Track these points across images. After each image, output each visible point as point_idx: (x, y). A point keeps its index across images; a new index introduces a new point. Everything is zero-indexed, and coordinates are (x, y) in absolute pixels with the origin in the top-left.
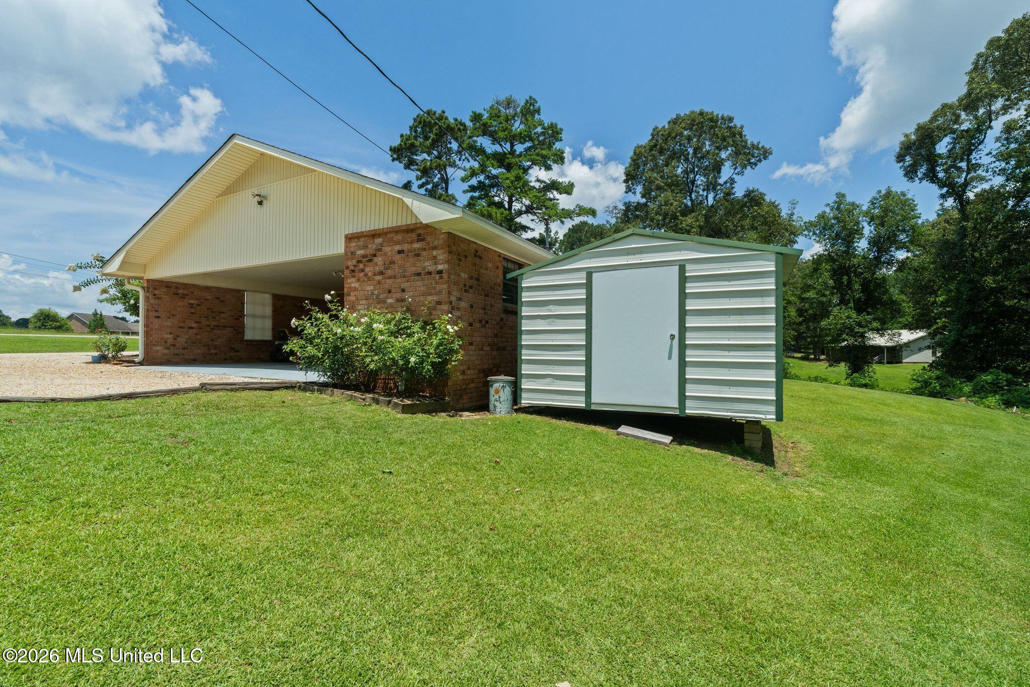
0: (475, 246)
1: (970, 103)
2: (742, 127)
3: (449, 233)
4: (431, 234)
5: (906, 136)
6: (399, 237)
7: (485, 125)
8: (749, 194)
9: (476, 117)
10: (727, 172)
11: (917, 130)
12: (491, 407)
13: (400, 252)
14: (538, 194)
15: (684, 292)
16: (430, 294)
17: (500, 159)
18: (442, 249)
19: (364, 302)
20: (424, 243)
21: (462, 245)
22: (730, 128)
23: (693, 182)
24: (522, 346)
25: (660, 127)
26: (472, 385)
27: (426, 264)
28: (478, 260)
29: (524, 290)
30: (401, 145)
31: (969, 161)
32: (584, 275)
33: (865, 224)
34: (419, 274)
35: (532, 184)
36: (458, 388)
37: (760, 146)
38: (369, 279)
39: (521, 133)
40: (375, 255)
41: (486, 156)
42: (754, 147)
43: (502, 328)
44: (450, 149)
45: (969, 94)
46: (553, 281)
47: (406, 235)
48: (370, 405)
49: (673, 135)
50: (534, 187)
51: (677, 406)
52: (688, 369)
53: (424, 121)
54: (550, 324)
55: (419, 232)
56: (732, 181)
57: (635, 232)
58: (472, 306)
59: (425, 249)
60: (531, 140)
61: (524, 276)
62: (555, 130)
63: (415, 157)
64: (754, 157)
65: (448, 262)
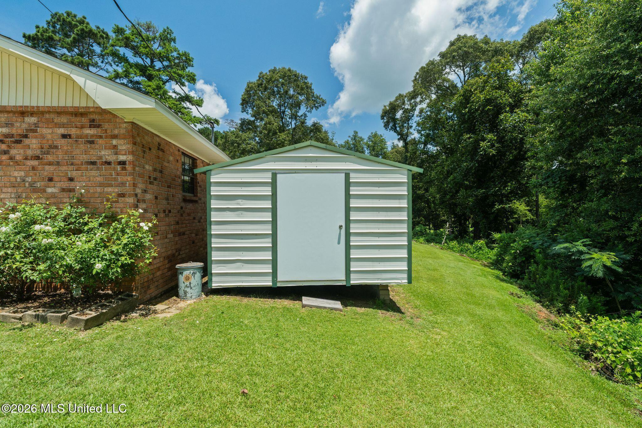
0: (158, 139)
1: (413, 95)
2: (311, 84)
3: (133, 123)
4: (109, 121)
5: (385, 106)
6: (64, 119)
7: (127, 39)
8: (314, 125)
9: (119, 31)
10: (303, 110)
11: (390, 104)
12: (181, 292)
13: (64, 136)
14: (175, 102)
15: (349, 194)
16: (110, 185)
17: (143, 70)
18: (124, 139)
19: (10, 190)
20: (99, 130)
21: (146, 137)
22: (305, 83)
23: (284, 112)
24: (211, 235)
25: (264, 73)
26: (158, 273)
27: (103, 153)
28: (161, 153)
29: (212, 185)
30: (36, 35)
31: (408, 124)
32: (269, 175)
33: (366, 149)
34: (93, 163)
35: (170, 94)
36: (146, 280)
37: (321, 97)
38: (17, 163)
39: (160, 54)
40: (26, 136)
41: (129, 64)
42: (318, 97)
43: (182, 215)
44: (93, 52)
45: (414, 91)
46: (241, 178)
47: (73, 119)
48: (31, 326)
49: (273, 79)
50: (171, 97)
51: (344, 279)
52: (352, 251)
53: (64, 20)
54: (238, 216)
55: (92, 117)
56: (305, 115)
57: (311, 144)
58: (156, 198)
59: (101, 137)
60: (169, 60)
61: (213, 172)
62: (188, 58)
63: (53, 50)
64: (317, 103)
65: (132, 153)
